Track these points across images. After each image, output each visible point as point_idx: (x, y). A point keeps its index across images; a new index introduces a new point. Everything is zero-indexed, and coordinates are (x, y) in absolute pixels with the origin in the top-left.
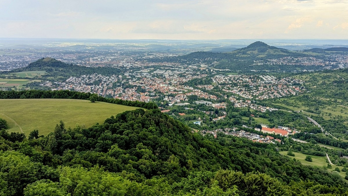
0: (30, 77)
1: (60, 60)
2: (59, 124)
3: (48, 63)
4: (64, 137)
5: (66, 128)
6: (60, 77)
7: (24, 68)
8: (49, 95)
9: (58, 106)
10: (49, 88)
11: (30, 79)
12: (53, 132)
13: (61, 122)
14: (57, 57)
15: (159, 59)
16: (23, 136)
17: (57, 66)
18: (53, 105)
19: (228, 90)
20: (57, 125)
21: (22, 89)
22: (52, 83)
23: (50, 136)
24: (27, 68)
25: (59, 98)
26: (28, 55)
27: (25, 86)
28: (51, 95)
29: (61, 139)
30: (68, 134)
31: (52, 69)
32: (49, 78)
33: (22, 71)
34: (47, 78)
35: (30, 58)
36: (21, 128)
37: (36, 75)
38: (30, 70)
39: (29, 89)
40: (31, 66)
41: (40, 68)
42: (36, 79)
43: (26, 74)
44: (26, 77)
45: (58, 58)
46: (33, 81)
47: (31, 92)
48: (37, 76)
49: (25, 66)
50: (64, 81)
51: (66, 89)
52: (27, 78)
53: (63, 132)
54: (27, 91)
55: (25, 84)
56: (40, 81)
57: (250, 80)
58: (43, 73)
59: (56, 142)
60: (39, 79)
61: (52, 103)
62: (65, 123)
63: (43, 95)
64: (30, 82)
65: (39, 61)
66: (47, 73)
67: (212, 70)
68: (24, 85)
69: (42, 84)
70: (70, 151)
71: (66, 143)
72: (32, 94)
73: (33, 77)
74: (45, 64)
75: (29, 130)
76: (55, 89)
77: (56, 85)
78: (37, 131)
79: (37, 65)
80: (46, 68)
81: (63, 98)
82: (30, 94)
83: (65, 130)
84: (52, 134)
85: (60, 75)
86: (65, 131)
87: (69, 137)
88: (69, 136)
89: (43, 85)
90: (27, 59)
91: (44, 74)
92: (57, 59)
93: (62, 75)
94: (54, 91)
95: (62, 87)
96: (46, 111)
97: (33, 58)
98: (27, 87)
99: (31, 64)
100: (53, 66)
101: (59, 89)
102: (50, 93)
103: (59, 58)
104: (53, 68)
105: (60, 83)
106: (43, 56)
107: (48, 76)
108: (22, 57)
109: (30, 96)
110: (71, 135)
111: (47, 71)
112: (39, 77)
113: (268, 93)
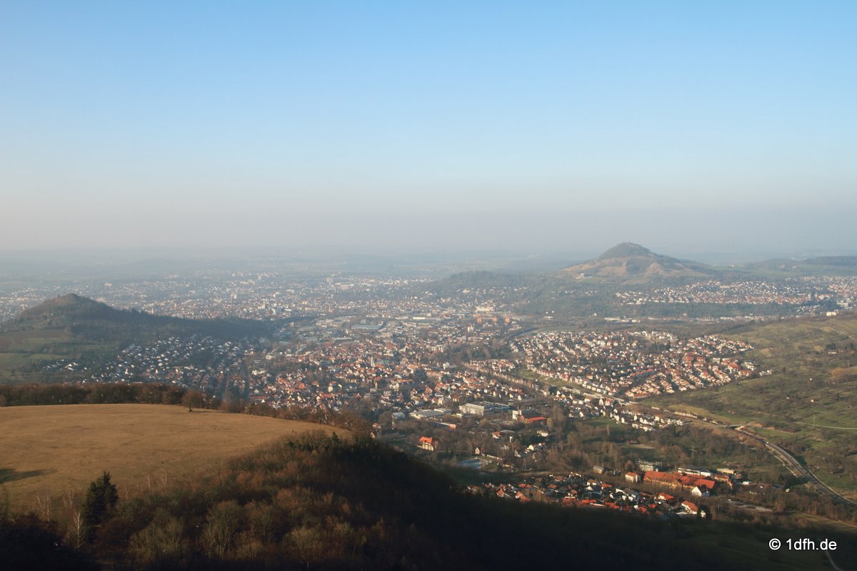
0: (20, 348)
1: (100, 300)
11: (22, 351)
14: (95, 292)
15: (366, 292)
19: (551, 371)
24: (13, 323)
27: (9, 373)
41: (49, 324)
45: (97, 296)
57: (609, 344)
67: (507, 320)
69: (54, 365)
92: (94, 297)
95: (107, 371)
103: (100, 296)
106: (57, 291)
113: (658, 379)
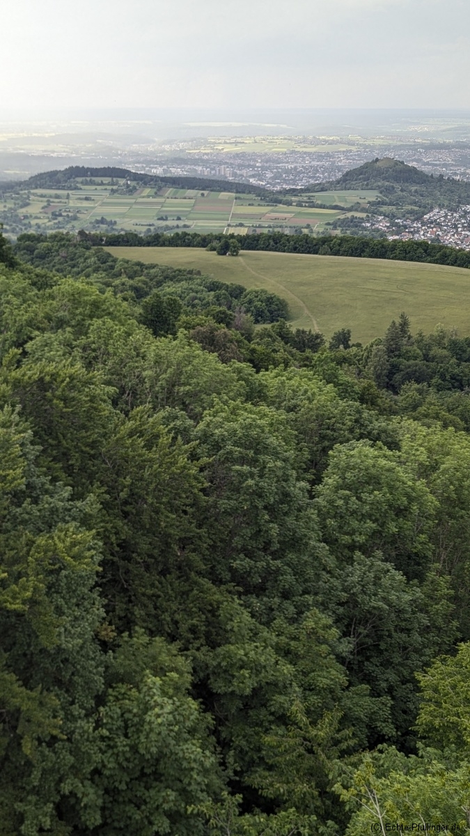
0: (342, 205)
1: (414, 164)
2: (398, 321)
3: (387, 171)
4: (407, 352)
5: (413, 331)
6: (410, 207)
7: (331, 183)
8: (382, 250)
9: (400, 278)
10: (383, 235)
11: (342, 209)
12: (383, 337)
13: (402, 316)
14: (409, 156)
16: (319, 340)
17: (406, 180)
18: (387, 276)
20: (394, 323)
21: (323, 233)
22: (390, 223)
23: (375, 347)
24: (338, 182)
25: (404, 259)
26: (344, 152)
27: (331, 227)
28: (386, 252)
29: (399, 356)
30: (416, 348)
31: (393, 188)
32: (384, 209)
33: (326, 190)
34: (381, 209)
35: (348, 159)
36: (315, 322)
37: (357, 200)
38: (345, 189)
39: (338, 232)
40: (348, 178)
41: (367, 185)
42: (356, 210)
43: (336, 196)
44: (334, 204)
45: (410, 161)
46: (349, 215)
47: (343, 240)
48: (358, 203)
49: (333, 179)
50: (417, 219)
51: (420, 237)
52: (336, 207)
53: (405, 341)
54: (335, 237)
55: (331, 222)
56: (364, 215)
58: (372, 196)
59: (388, 361)
60: (363, 210)
61: (387, 270)
62: (411, 319)
63: (367, 250)
64: (342, 217)
65: (366, 166)
66: (382, 197)
68: (328, 224)
69: (368, 222)
70: (416, 386)
71: (409, 367)
72: (345, 247)
73: (348, 206)
74: (380, 174)
75: (332, 327)
76: (396, 237)
77: (400, 226)
78: (349, 332)
79: (361, 176)
80: (379, 184)
81: (412, 260)
82: (339, 245)
83: (410, 337)
84: (379, 342)
85: (411, 204)
86: (409, 339)
87: (418, 354)
88: (418, 351)
89: (368, 225)
90: (341, 161)
91: (374, 199)
92: (407, 161)
93: (415, 203)
94: (394, 241)
95: (411, 232)
96: (371, 287)
97: (354, 159)
98: (335, 228)
99: (347, 174)
100: (397, 179)
101: (406, 237)
102: (383, 247)
103: (413, 161)
104: (397, 186)
105: (408, 222)
106: (376, 155)
107: (383, 203)
108: (330, 157)
109: (339, 250)
110: (421, 350)
111: (381, 193)
112: (363, 206)
